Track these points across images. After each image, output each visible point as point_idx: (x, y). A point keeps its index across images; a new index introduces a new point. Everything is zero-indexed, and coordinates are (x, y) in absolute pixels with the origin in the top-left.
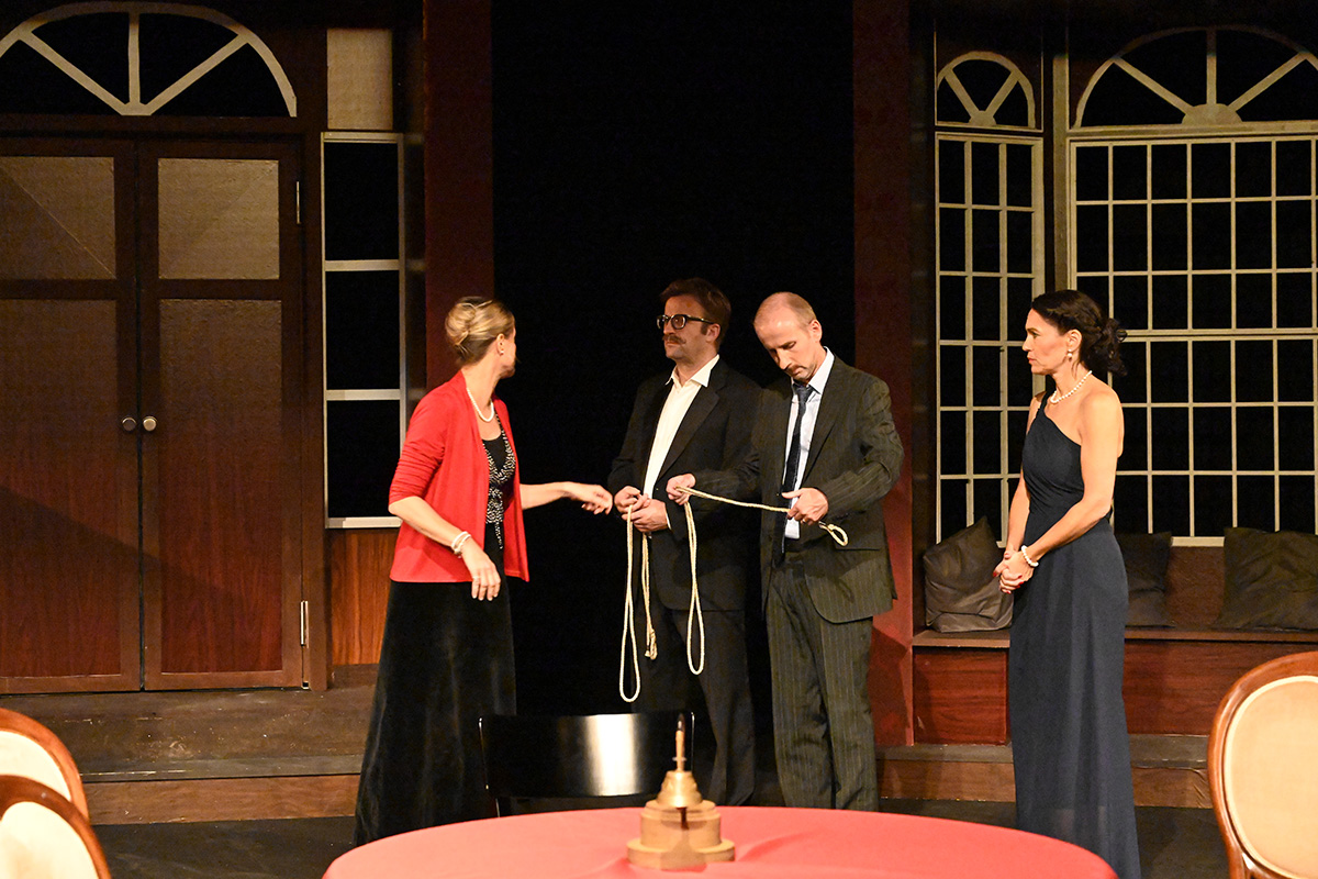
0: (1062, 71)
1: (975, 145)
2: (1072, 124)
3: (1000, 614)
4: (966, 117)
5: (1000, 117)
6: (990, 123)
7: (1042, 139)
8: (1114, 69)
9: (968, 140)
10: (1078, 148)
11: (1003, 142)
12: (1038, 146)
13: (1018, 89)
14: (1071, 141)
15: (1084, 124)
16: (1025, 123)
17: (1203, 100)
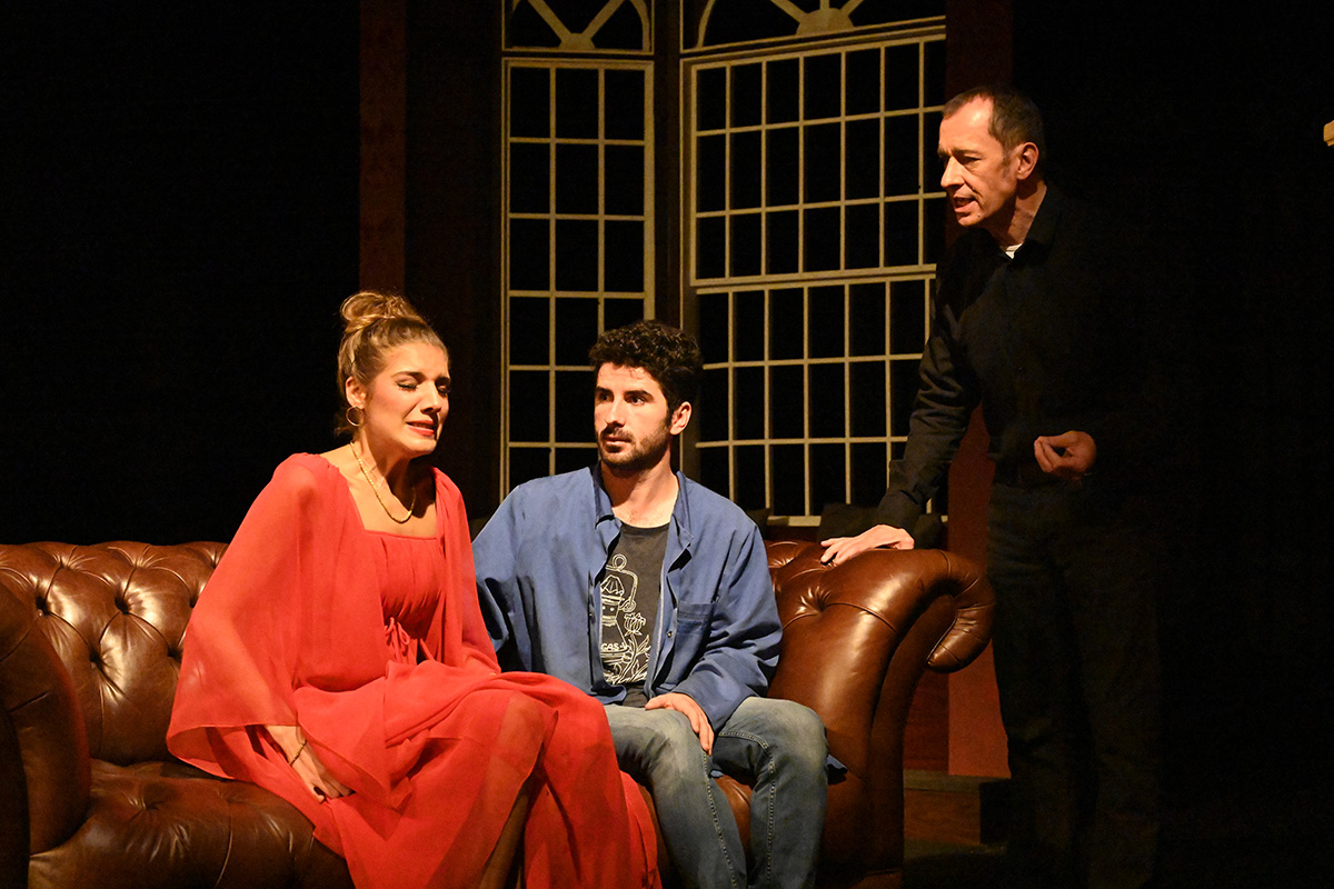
1: (559, 71)
2: (691, 43)
4: (556, 41)
5: (599, 40)
6: (589, 48)
7: (652, 62)
9: (553, 66)
10: (700, 73)
11: (602, 67)
12: (649, 69)
13: (626, 7)
14: (686, 63)
15: (705, 44)
16: (640, 47)
17: (817, 5)
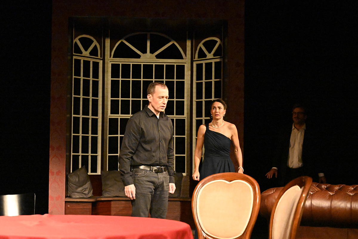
0: (108, 42)
1: (84, 61)
2: (110, 57)
3: (88, 193)
4: (81, 53)
5: (91, 53)
6: (88, 55)
8: (122, 42)
9: (82, 59)
10: (112, 64)
11: (92, 61)
12: (101, 62)
13: (96, 46)
14: (110, 62)
15: (114, 57)
16: (97, 56)
17: (146, 52)
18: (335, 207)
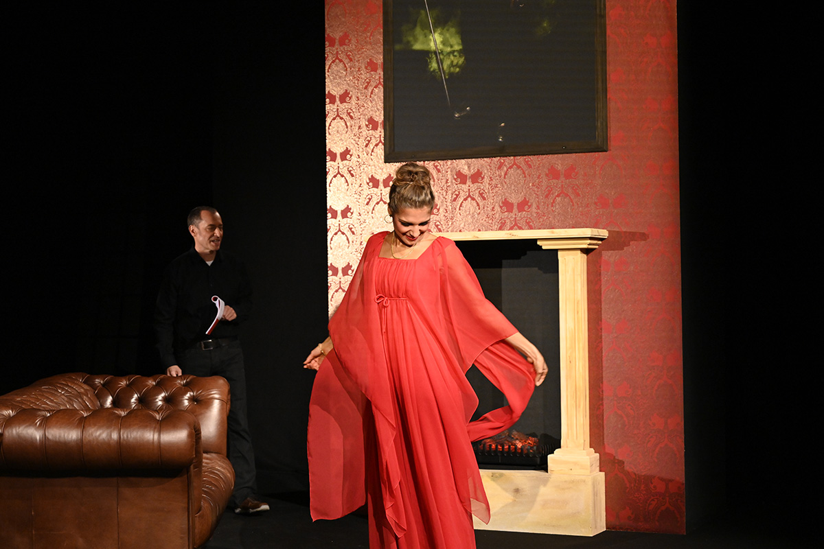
18: (89, 441)
